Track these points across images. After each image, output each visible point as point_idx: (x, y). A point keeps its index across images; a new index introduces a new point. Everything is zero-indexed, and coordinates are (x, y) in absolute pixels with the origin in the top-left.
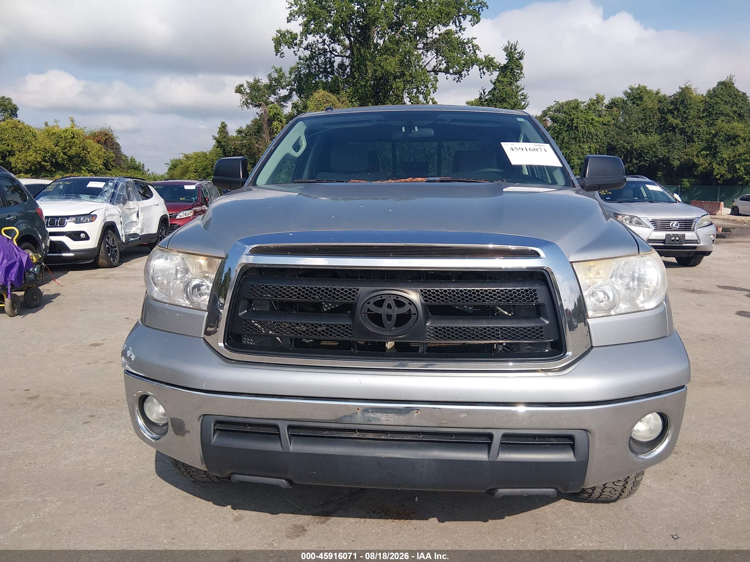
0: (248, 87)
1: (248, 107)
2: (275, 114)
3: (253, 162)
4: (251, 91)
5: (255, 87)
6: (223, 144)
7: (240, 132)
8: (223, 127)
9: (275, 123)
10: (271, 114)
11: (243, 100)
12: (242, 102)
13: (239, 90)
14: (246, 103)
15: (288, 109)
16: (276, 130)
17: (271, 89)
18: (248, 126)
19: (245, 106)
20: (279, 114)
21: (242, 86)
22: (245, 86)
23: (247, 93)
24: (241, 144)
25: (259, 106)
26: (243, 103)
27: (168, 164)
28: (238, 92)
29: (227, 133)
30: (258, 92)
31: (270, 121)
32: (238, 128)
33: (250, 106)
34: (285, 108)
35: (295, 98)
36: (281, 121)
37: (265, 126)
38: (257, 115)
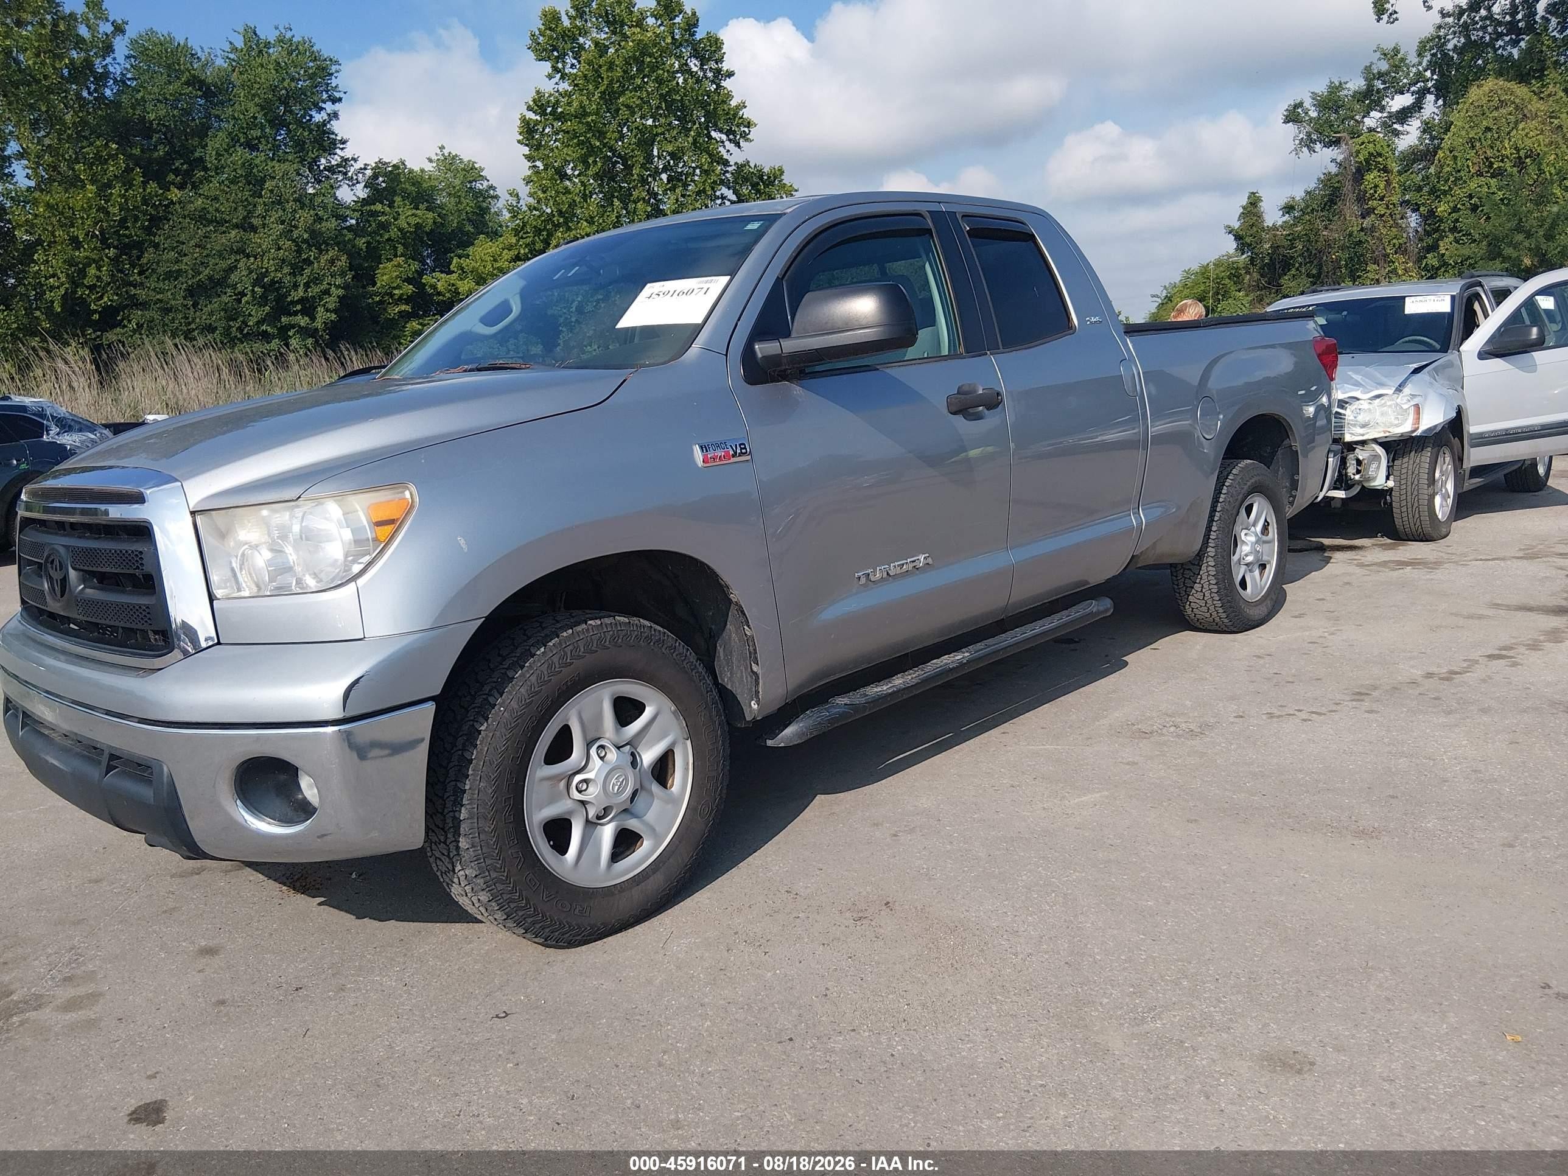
0: (1314, 105)
1: (1312, 150)
2: (1371, 154)
3: (1314, 272)
4: (1320, 111)
5: (1330, 102)
6: (1248, 240)
7: (1288, 209)
8: (1254, 202)
9: (1370, 177)
10: (1361, 158)
11: (1301, 136)
12: (1297, 142)
13: (1293, 116)
14: (1308, 143)
15: (1410, 136)
16: (1372, 191)
17: (1370, 98)
18: (1308, 193)
19: (1305, 149)
20: (1380, 155)
21: (1300, 105)
22: (1308, 103)
23: (1311, 119)
24: (1289, 235)
25: (1337, 142)
26: (1300, 144)
28: (1289, 122)
29: (1259, 216)
30: (1336, 112)
31: (1360, 174)
32: (1286, 200)
33: (1318, 147)
34: (1402, 137)
35: (1431, 107)
36: (1386, 170)
37: (1348, 187)
38: (1333, 164)
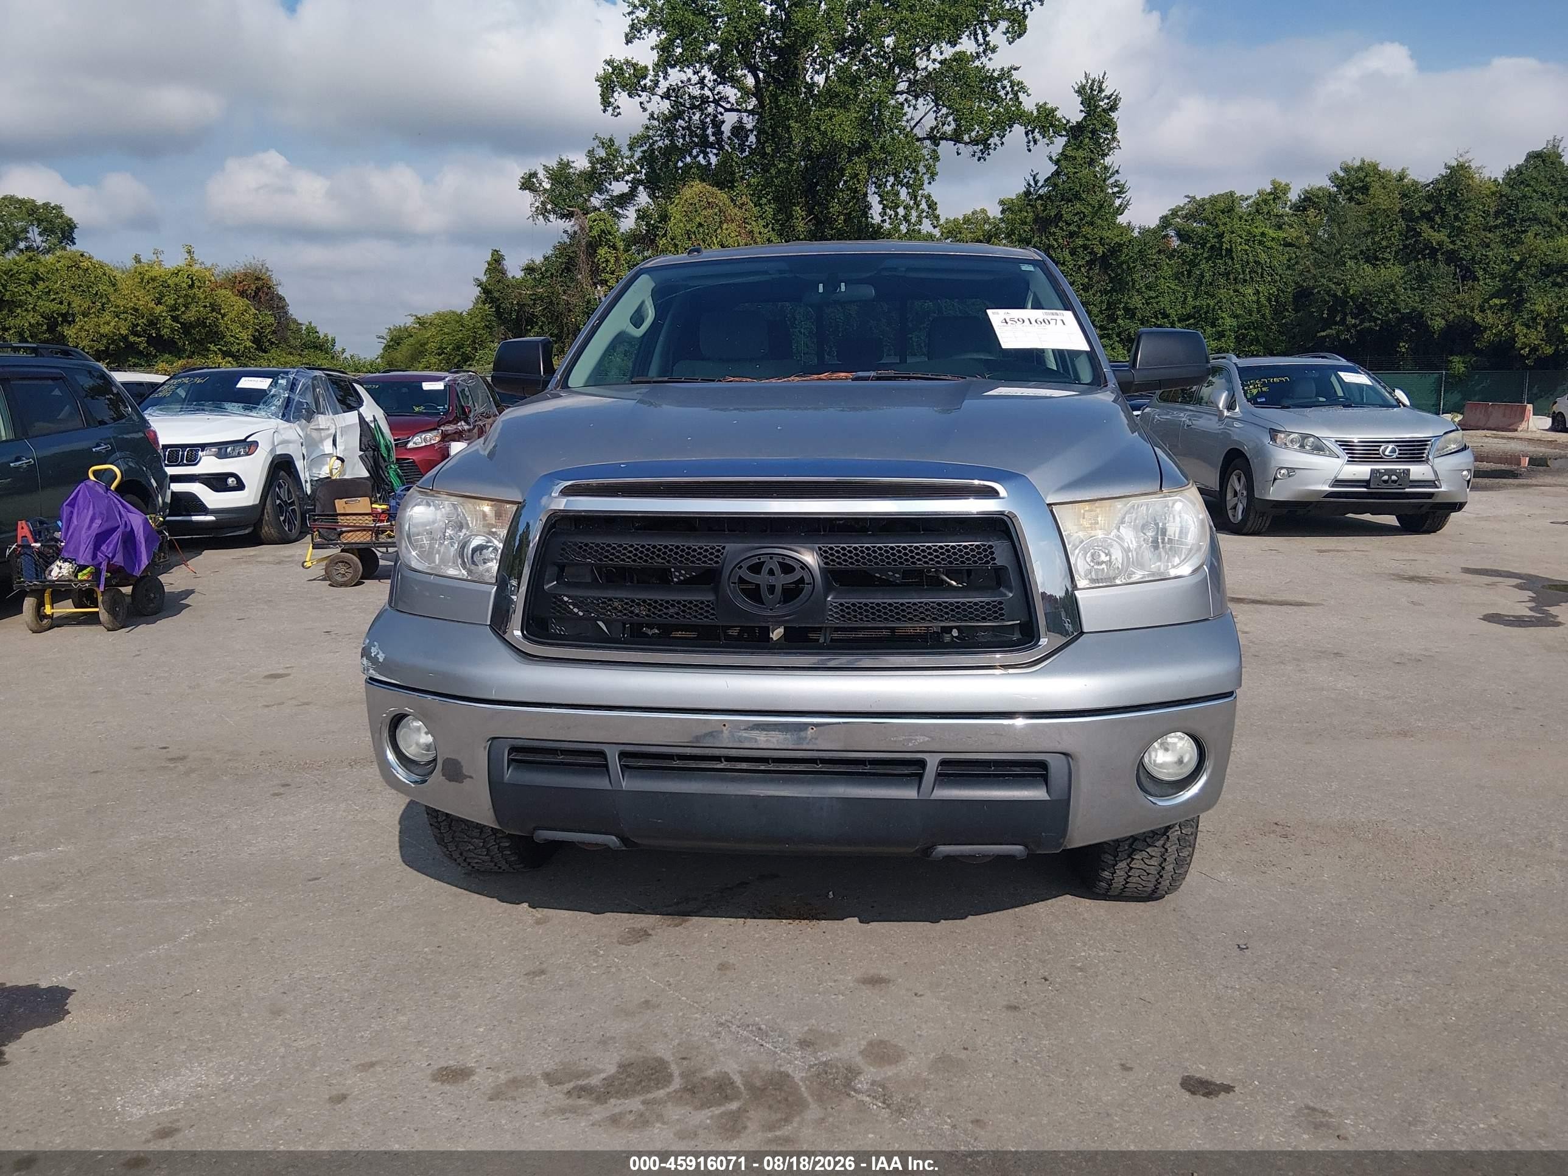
0: (548, 178)
1: (546, 219)
2: (603, 231)
3: (556, 332)
4: (552, 184)
5: (561, 176)
6: (496, 295)
7: (530, 269)
8: (496, 262)
9: (602, 251)
10: (595, 233)
11: (537, 204)
12: (534, 209)
13: (528, 183)
14: (543, 212)
15: (628, 221)
16: (604, 265)
17: (594, 179)
18: (546, 258)
19: (541, 217)
20: (610, 233)
21: (534, 175)
22: (541, 174)
23: (545, 189)
24: (532, 295)
25: (569, 216)
26: (536, 211)
27: (383, 338)
28: (525, 189)
29: (503, 273)
30: (567, 187)
31: (592, 247)
32: (527, 262)
33: (552, 217)
34: (622, 219)
35: (643, 198)
36: (615, 248)
37: (583, 256)
38: (565, 235)
